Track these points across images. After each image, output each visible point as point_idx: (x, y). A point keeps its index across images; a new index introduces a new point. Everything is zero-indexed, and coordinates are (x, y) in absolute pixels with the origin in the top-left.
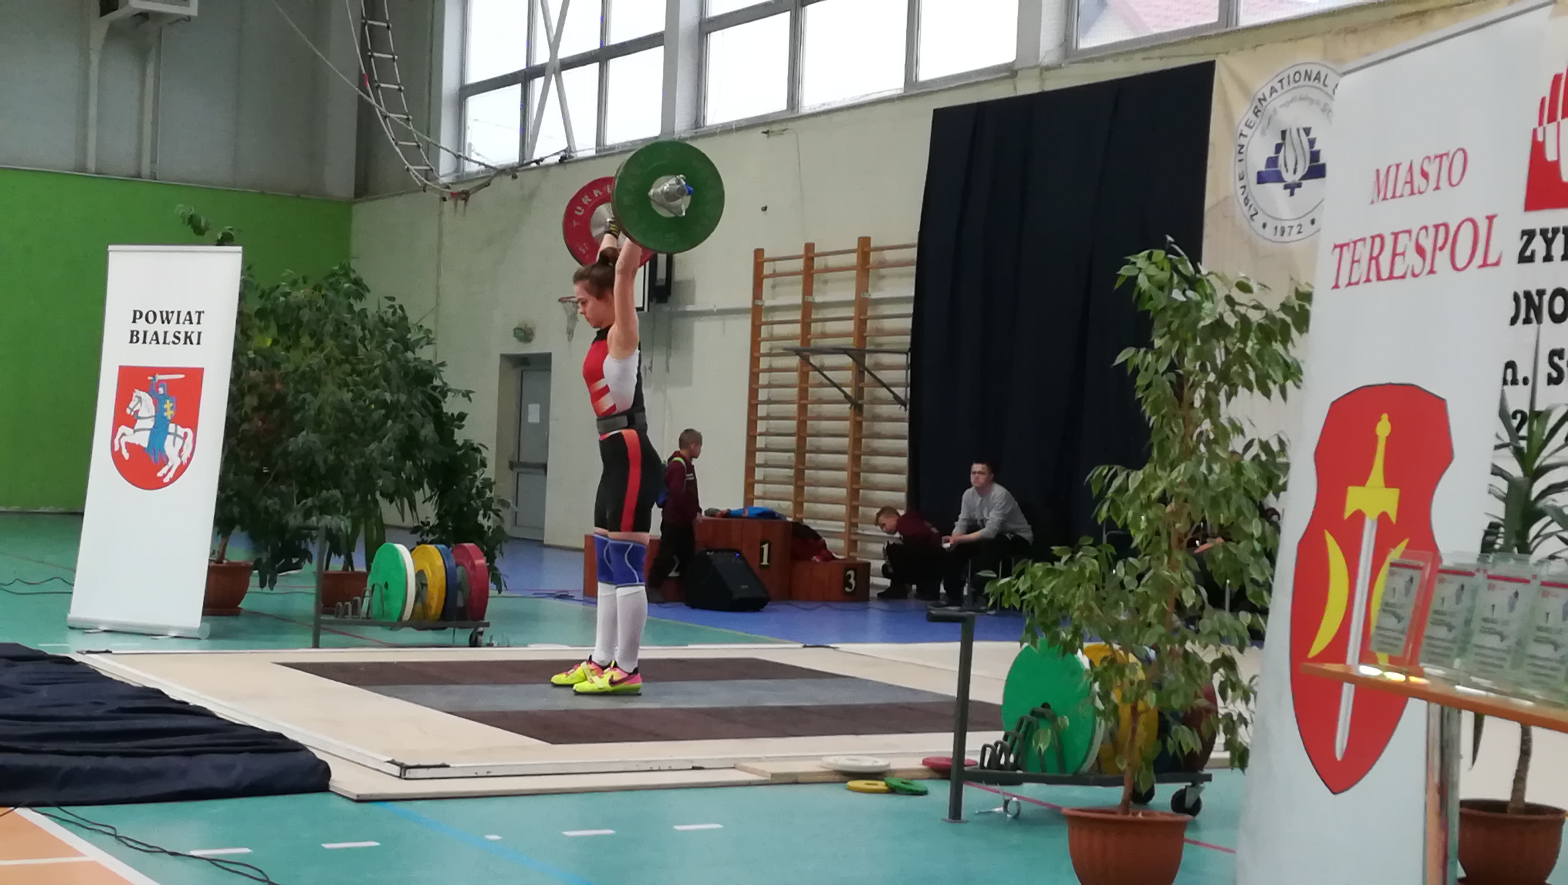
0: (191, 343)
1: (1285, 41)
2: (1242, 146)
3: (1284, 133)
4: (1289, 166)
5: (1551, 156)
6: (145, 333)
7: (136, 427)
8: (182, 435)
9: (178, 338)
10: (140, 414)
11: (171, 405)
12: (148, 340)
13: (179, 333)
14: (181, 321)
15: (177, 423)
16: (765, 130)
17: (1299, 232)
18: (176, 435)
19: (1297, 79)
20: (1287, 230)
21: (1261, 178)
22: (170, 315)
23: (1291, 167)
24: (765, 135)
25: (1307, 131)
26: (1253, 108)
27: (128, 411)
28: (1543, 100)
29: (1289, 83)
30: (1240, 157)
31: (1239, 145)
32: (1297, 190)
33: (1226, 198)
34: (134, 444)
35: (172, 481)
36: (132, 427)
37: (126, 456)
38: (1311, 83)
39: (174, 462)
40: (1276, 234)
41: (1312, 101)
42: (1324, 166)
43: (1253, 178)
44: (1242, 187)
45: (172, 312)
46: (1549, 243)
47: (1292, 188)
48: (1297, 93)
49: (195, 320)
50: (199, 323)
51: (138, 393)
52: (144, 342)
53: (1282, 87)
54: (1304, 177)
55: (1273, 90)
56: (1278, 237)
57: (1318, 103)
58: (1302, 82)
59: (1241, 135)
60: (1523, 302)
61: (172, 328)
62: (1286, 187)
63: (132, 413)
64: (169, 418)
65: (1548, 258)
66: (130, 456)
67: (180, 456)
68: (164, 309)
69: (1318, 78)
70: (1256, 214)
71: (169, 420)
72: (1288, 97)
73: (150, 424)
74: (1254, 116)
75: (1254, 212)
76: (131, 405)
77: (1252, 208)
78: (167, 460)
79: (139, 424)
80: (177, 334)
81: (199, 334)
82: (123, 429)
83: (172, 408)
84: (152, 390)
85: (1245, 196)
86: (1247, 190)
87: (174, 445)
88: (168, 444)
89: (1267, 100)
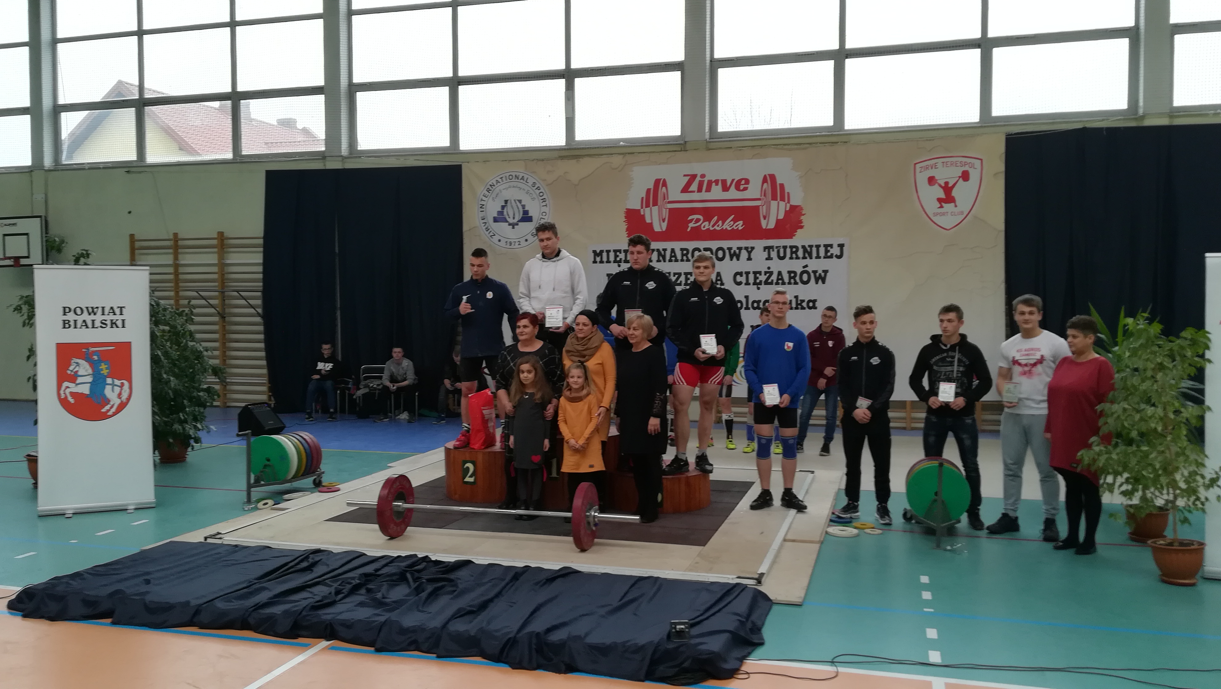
0: (117, 327)
1: (503, 161)
2: (484, 205)
3: (506, 201)
5: (648, 220)
6: (75, 321)
7: (78, 382)
8: (119, 385)
9: (105, 324)
10: (79, 373)
11: (106, 366)
12: (79, 325)
13: (105, 320)
14: (106, 312)
15: (113, 378)
16: (126, 170)
17: (519, 245)
18: (113, 385)
20: (513, 243)
21: (496, 220)
22: (95, 310)
23: (511, 216)
24: (127, 173)
25: (520, 201)
26: (486, 189)
27: (69, 372)
28: (642, 198)
29: (506, 180)
30: (482, 210)
31: (481, 205)
32: (516, 226)
33: (475, 227)
34: (77, 393)
35: (115, 414)
36: (74, 383)
37: (72, 401)
38: (519, 181)
39: (115, 401)
40: (506, 245)
41: (520, 188)
42: (531, 217)
43: (491, 220)
44: (484, 223)
45: (97, 308)
47: (513, 225)
48: (512, 184)
49: (117, 311)
50: (121, 313)
51: (75, 360)
52: (76, 327)
53: (502, 181)
54: (519, 221)
55: (498, 182)
56: (508, 246)
57: (524, 190)
58: (513, 180)
59: (482, 200)
61: (98, 318)
62: (510, 225)
63: (73, 373)
64: (106, 374)
66: (75, 401)
67: (120, 398)
68: (89, 305)
69: (523, 178)
70: (494, 235)
71: (105, 376)
72: (507, 185)
73: (90, 379)
74: (487, 193)
76: (71, 368)
77: (491, 233)
78: (110, 401)
79: (80, 380)
80: (104, 322)
81: (123, 320)
82: (66, 384)
83: (107, 369)
84: (87, 358)
85: (486, 227)
86: (487, 224)
87: (113, 390)
88: (108, 392)
89: (494, 186)
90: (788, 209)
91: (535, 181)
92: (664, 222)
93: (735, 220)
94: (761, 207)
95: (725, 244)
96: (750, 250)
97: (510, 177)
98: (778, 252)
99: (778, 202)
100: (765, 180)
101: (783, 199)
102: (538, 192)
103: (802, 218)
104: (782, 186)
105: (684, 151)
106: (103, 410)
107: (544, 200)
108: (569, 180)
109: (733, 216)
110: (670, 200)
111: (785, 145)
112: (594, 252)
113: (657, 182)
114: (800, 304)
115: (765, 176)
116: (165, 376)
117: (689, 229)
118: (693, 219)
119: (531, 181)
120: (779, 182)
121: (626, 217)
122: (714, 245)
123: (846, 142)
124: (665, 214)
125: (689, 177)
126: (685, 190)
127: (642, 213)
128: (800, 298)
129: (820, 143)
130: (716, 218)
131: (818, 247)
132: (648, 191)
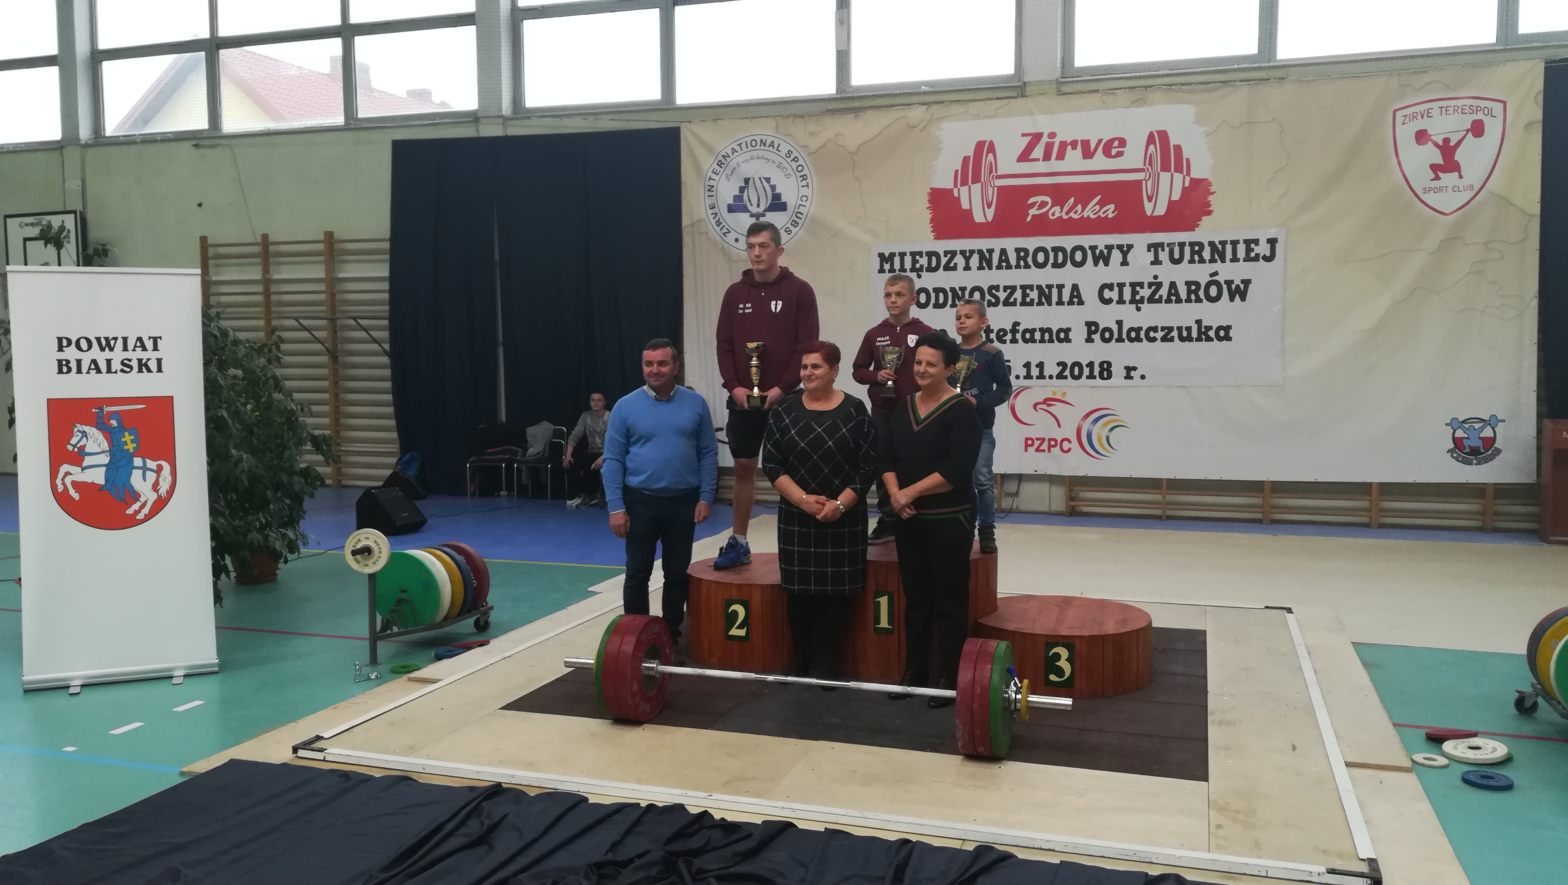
0: (149, 371)
1: (742, 118)
2: (713, 187)
4: (752, 202)
5: (965, 205)
6: (79, 362)
7: (84, 465)
8: (155, 468)
9: (131, 367)
10: (87, 450)
11: (132, 437)
12: (85, 368)
13: (130, 360)
14: (131, 346)
15: (144, 457)
16: (194, 142)
18: (144, 469)
19: (754, 143)
21: (731, 209)
22: (112, 342)
23: (754, 202)
24: (194, 147)
25: (768, 180)
26: (716, 162)
27: (70, 448)
28: (957, 171)
29: (747, 148)
30: (711, 193)
31: (709, 186)
33: (700, 221)
34: (84, 484)
35: (148, 518)
36: (79, 466)
37: (76, 496)
38: (766, 148)
39: (149, 496)
41: (770, 160)
42: (785, 203)
43: (724, 209)
44: (712, 214)
45: (115, 339)
46: (967, 260)
47: (757, 216)
48: (755, 154)
49: (149, 344)
50: (155, 348)
51: (79, 427)
52: (79, 371)
53: (742, 150)
54: (765, 210)
55: (734, 151)
57: (775, 162)
58: (758, 147)
59: (710, 179)
60: (950, 294)
61: (117, 356)
62: (752, 215)
63: (76, 450)
64: (132, 451)
65: (967, 268)
66: (81, 497)
67: (157, 491)
68: (102, 335)
69: (772, 144)
70: (730, 232)
71: (131, 454)
72: (748, 156)
73: (105, 459)
74: (717, 168)
75: (725, 230)
76: (74, 441)
77: (725, 228)
78: (140, 496)
79: (88, 461)
80: (126, 362)
81: (159, 361)
82: (65, 468)
83: (132, 441)
84: (101, 424)
85: (717, 219)
86: (719, 216)
87: (145, 480)
88: (136, 479)
89: (729, 157)
90: (1187, 184)
91: (792, 149)
92: (989, 206)
93: (1102, 204)
94: (1144, 182)
95: (1086, 241)
96: (1125, 250)
97: (753, 143)
98: (1171, 253)
99: (1172, 174)
100: (1151, 140)
101: (1179, 169)
102: (794, 165)
103: (1210, 198)
104: (1178, 149)
105: (1023, 96)
106: (130, 511)
107: (804, 177)
108: (844, 146)
109: (1100, 196)
110: (999, 173)
111: (1182, 84)
112: (881, 255)
113: (980, 145)
114: (1206, 334)
115: (1151, 135)
116: (233, 451)
117: (1028, 219)
118: (1036, 203)
119: (784, 149)
120: (1173, 142)
121: (930, 201)
122: (1068, 242)
123: (1283, 79)
124: (992, 195)
125: (1031, 137)
126: (1024, 157)
127: (956, 195)
128: (1204, 324)
129: (1240, 81)
130: (1072, 200)
131: (1235, 243)
132: (966, 159)
